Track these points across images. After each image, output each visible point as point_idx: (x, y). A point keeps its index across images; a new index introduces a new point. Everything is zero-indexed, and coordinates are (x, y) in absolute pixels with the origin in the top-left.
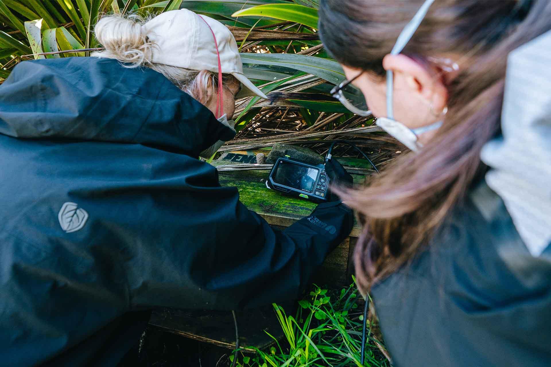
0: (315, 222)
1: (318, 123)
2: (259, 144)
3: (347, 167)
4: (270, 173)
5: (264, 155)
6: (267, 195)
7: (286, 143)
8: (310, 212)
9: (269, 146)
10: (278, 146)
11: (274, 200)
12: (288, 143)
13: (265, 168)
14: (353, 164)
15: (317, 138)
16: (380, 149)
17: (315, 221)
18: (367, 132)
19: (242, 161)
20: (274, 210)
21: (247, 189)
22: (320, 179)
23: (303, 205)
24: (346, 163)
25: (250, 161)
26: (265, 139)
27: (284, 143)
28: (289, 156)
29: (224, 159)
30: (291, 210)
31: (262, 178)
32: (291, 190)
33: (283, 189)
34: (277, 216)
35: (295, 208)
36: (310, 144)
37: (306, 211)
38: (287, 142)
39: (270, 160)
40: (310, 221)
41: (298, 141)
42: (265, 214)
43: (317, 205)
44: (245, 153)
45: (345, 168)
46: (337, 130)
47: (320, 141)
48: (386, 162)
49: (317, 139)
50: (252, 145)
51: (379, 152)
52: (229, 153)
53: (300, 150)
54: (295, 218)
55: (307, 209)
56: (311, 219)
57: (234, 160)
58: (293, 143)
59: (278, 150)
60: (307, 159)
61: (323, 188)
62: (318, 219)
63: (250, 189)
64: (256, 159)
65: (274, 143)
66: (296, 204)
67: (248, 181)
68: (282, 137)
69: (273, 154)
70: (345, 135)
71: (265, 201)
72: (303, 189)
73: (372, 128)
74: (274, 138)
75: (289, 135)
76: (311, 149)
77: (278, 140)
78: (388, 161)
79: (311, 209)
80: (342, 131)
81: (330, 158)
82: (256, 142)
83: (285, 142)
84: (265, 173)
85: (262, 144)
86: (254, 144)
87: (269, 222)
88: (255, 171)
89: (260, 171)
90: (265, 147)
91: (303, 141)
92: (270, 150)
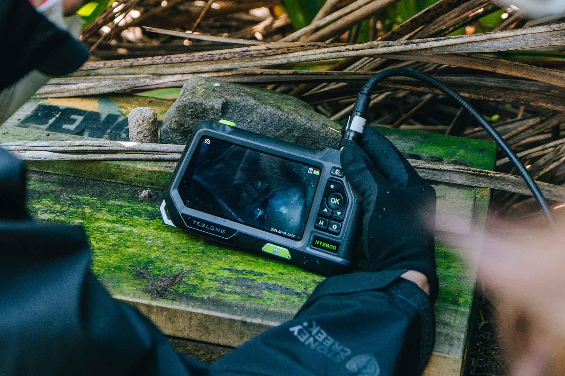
0: (315, 340)
1: (329, 18)
2: (136, 79)
3: (418, 161)
4: (173, 175)
5: (154, 114)
6: (159, 242)
7: (224, 79)
8: (299, 303)
9: (170, 84)
10: (200, 88)
11: (182, 259)
12: (232, 80)
13: (157, 156)
14: (437, 151)
15: (322, 64)
16: (522, 108)
17: (314, 337)
18: (486, 51)
19: (83, 131)
20: (181, 291)
21: (97, 220)
22: (327, 198)
23: (273, 279)
24: (413, 148)
25: (109, 131)
26: (158, 64)
27: (219, 76)
28: (233, 124)
29: (26, 122)
30: (235, 293)
31: (145, 188)
32: (235, 231)
33: (212, 228)
34: (190, 309)
35: (249, 287)
36: (297, 83)
37: (284, 296)
38: (227, 74)
39: (173, 130)
40: (299, 337)
41: (262, 74)
42: (154, 303)
43: (319, 279)
44: (91, 106)
45: (413, 163)
46: (391, 42)
47: (331, 74)
48: (541, 147)
49: (323, 69)
50: (115, 80)
51: (519, 117)
52: (42, 102)
53: (271, 101)
54: (249, 316)
55: (287, 291)
56: (300, 331)
57: (56, 128)
58: (246, 79)
59: (198, 100)
60: (289, 131)
61: (335, 227)
62: (322, 331)
63: (105, 220)
64: (127, 124)
65: (185, 77)
66: (250, 272)
67: (100, 195)
68: (212, 60)
69: (182, 110)
70: (412, 57)
71: (151, 262)
72: (273, 230)
73: (505, 40)
74: (188, 62)
75: (235, 53)
76: (304, 99)
77: (199, 68)
78: (550, 147)
79: (299, 291)
80: (406, 44)
81: (360, 130)
82: (129, 71)
83: (221, 74)
84: (155, 172)
85: (147, 78)
86: (122, 77)
87: (167, 329)
88: (123, 163)
89: (140, 166)
90: (157, 88)
91: (278, 74)
92: (174, 100)
